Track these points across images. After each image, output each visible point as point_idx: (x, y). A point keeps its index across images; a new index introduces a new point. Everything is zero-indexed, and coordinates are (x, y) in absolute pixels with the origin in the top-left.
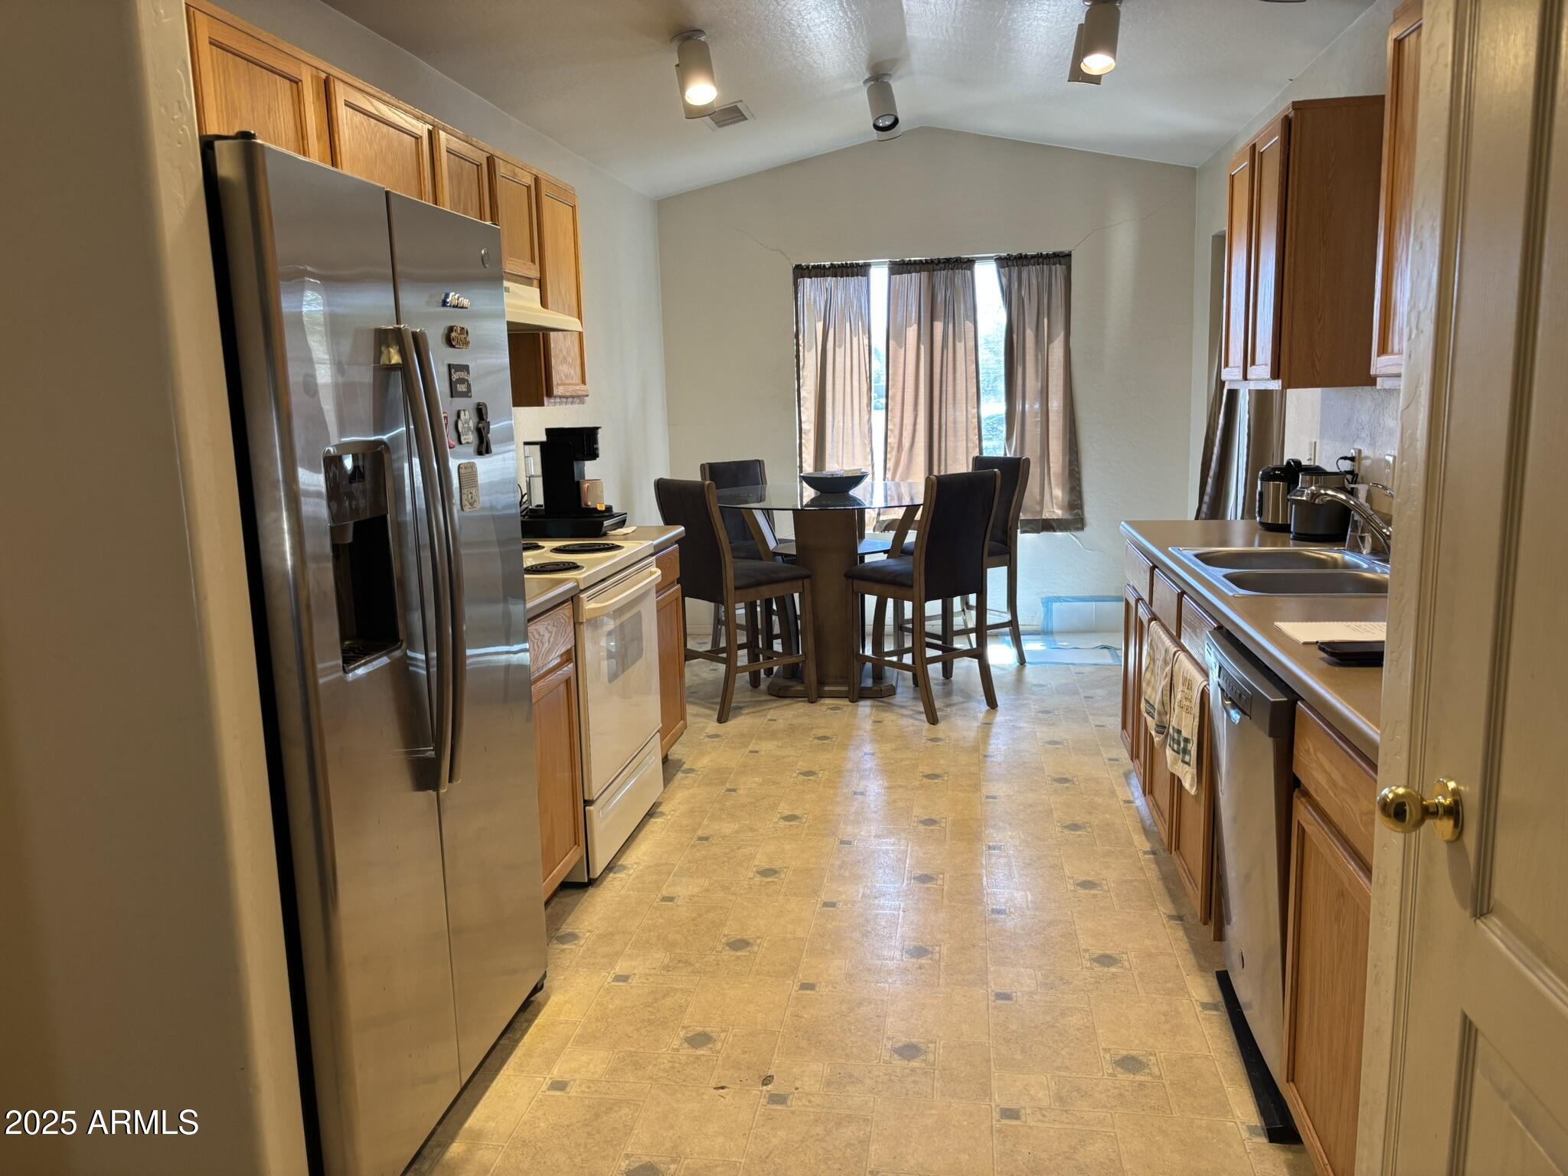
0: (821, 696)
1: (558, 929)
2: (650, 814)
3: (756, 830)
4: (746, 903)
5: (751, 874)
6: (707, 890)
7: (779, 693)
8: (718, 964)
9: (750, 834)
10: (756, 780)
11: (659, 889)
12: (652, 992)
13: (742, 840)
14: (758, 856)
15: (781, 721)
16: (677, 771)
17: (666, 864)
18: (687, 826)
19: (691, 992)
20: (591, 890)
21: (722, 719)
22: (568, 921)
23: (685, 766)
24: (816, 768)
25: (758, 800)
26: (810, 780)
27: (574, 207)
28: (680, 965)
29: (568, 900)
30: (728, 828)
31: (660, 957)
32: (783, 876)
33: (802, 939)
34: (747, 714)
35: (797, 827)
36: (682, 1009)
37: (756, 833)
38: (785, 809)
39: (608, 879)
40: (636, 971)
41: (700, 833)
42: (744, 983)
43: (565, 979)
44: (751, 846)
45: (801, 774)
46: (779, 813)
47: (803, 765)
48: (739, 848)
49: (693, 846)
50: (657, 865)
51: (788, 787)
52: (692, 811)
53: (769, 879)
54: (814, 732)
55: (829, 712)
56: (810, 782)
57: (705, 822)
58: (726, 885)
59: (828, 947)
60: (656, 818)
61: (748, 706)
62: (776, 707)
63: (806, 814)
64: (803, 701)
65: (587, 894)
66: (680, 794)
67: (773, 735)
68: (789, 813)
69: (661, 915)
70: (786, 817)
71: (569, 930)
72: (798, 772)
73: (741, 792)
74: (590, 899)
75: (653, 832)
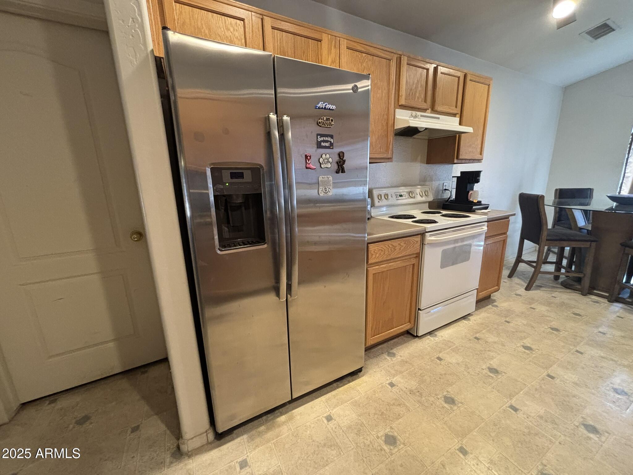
0: (590, 293)
1: (392, 349)
2: (464, 318)
3: (504, 346)
4: (470, 380)
5: (484, 367)
6: (458, 364)
7: (566, 286)
8: (432, 405)
9: (500, 347)
10: (523, 321)
11: (440, 352)
12: (396, 399)
13: (494, 348)
14: (495, 360)
15: (558, 299)
16: (490, 304)
17: (452, 342)
18: (475, 330)
19: (409, 410)
20: (417, 339)
21: (528, 288)
22: (398, 348)
23: (495, 304)
24: (561, 328)
25: (517, 332)
26: (553, 333)
27: (489, 85)
28: (417, 394)
29: (406, 339)
30: (492, 338)
31: (413, 384)
32: (500, 376)
33: (483, 419)
34: (543, 290)
35: (528, 354)
36: (399, 417)
37: (503, 347)
38: (528, 342)
39: (426, 338)
40: (399, 385)
41: (477, 335)
42: (435, 424)
43: (375, 372)
44: (496, 352)
45: (550, 328)
46: (523, 342)
47: (555, 324)
48: (489, 351)
49: (470, 340)
50: (448, 341)
51: (538, 332)
52: (482, 324)
53: (491, 375)
54: (574, 310)
55: (591, 302)
56: (553, 334)
57: (484, 331)
58: (469, 366)
59: (493, 434)
60: (465, 320)
61: (546, 287)
62: (561, 292)
63: (538, 350)
64: (579, 293)
65: (414, 340)
66: (483, 314)
67: (549, 304)
68: (529, 345)
69: (431, 364)
70: (526, 346)
71: (395, 352)
72: (549, 326)
73: (511, 325)
74: (413, 342)
75: (459, 326)
